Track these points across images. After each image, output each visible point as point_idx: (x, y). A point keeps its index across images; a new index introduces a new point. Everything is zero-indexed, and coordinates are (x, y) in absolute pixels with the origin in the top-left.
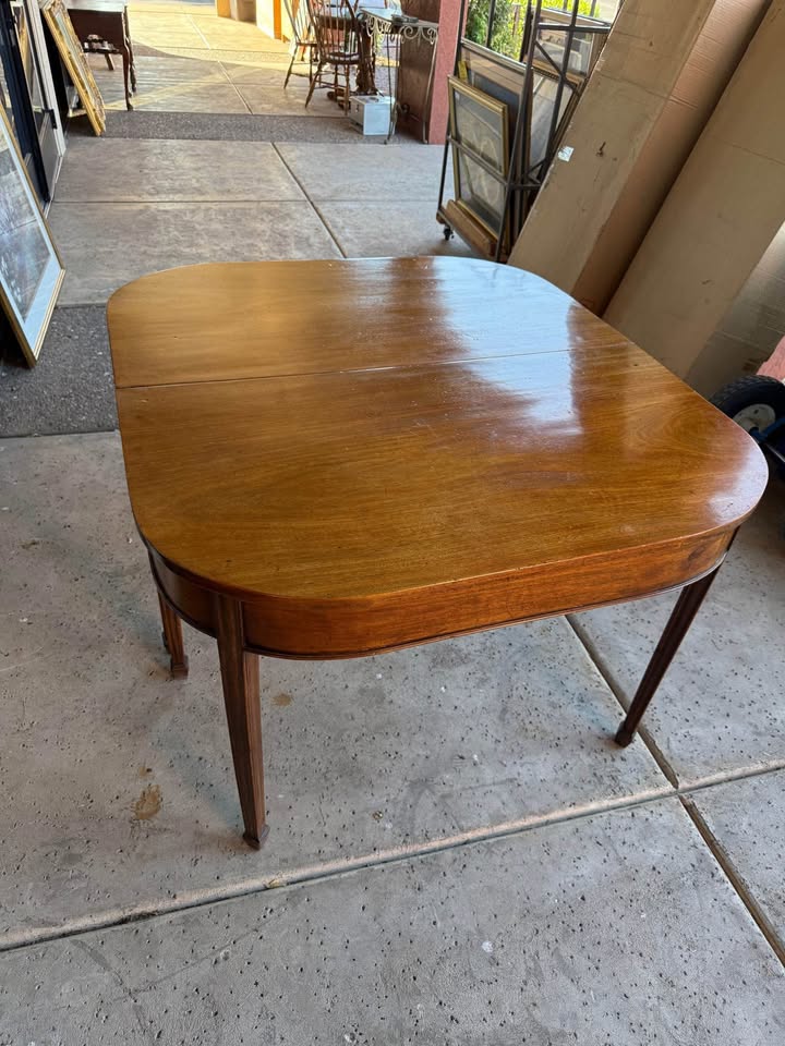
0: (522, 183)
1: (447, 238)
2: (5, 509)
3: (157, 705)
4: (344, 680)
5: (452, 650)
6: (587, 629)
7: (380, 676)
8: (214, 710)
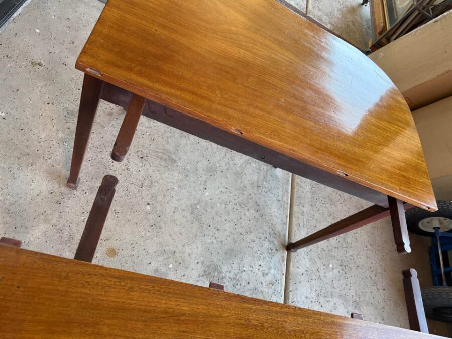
0: (423, 9)
1: (362, 4)
2: (37, 31)
3: (42, 217)
4: (151, 258)
5: (218, 270)
6: (291, 295)
7: (171, 266)
8: (71, 237)
